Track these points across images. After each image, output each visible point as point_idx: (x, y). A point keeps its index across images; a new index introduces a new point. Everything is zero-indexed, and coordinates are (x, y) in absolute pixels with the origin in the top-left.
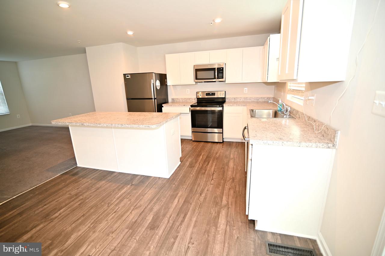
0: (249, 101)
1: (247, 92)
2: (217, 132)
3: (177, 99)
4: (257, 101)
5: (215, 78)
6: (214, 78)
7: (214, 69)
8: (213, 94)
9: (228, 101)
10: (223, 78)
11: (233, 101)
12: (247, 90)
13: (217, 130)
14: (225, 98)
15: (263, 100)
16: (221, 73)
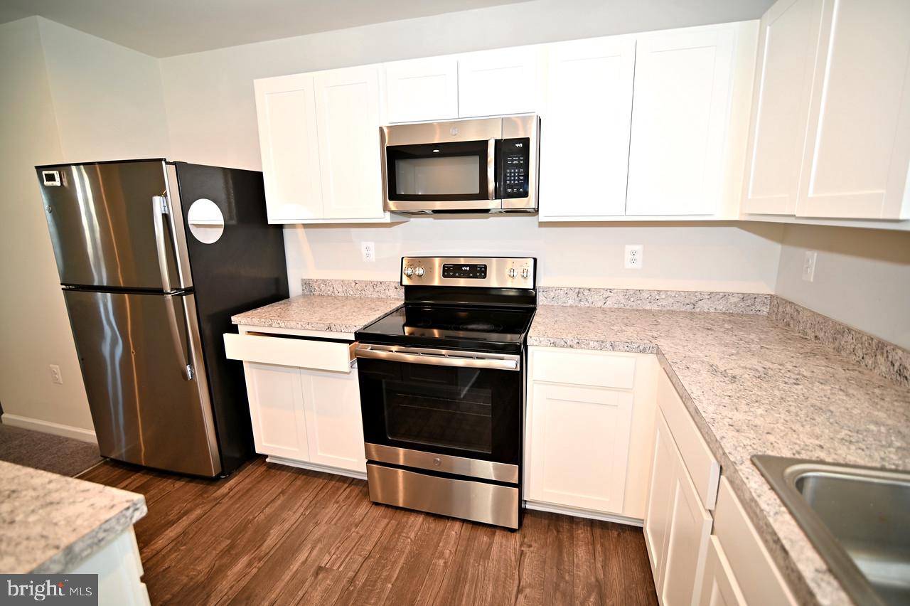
0: (648, 307)
1: (638, 265)
2: (493, 478)
3: (324, 281)
4: (689, 308)
5: (483, 195)
6: (477, 191)
7: (477, 149)
8: (479, 271)
9: (545, 303)
10: (525, 194)
11: (570, 302)
12: (639, 257)
13: (495, 468)
14: (534, 288)
16: (518, 166)
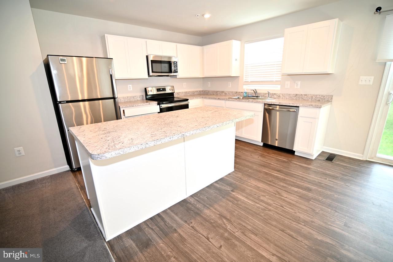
8: (164, 89)
10: (177, 72)
15: (197, 93)
